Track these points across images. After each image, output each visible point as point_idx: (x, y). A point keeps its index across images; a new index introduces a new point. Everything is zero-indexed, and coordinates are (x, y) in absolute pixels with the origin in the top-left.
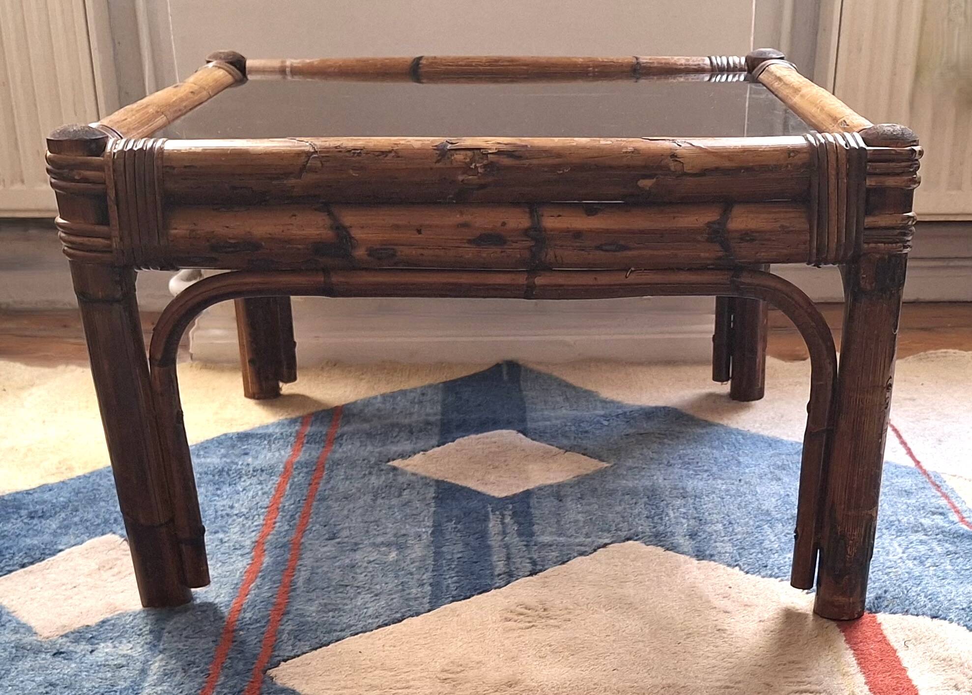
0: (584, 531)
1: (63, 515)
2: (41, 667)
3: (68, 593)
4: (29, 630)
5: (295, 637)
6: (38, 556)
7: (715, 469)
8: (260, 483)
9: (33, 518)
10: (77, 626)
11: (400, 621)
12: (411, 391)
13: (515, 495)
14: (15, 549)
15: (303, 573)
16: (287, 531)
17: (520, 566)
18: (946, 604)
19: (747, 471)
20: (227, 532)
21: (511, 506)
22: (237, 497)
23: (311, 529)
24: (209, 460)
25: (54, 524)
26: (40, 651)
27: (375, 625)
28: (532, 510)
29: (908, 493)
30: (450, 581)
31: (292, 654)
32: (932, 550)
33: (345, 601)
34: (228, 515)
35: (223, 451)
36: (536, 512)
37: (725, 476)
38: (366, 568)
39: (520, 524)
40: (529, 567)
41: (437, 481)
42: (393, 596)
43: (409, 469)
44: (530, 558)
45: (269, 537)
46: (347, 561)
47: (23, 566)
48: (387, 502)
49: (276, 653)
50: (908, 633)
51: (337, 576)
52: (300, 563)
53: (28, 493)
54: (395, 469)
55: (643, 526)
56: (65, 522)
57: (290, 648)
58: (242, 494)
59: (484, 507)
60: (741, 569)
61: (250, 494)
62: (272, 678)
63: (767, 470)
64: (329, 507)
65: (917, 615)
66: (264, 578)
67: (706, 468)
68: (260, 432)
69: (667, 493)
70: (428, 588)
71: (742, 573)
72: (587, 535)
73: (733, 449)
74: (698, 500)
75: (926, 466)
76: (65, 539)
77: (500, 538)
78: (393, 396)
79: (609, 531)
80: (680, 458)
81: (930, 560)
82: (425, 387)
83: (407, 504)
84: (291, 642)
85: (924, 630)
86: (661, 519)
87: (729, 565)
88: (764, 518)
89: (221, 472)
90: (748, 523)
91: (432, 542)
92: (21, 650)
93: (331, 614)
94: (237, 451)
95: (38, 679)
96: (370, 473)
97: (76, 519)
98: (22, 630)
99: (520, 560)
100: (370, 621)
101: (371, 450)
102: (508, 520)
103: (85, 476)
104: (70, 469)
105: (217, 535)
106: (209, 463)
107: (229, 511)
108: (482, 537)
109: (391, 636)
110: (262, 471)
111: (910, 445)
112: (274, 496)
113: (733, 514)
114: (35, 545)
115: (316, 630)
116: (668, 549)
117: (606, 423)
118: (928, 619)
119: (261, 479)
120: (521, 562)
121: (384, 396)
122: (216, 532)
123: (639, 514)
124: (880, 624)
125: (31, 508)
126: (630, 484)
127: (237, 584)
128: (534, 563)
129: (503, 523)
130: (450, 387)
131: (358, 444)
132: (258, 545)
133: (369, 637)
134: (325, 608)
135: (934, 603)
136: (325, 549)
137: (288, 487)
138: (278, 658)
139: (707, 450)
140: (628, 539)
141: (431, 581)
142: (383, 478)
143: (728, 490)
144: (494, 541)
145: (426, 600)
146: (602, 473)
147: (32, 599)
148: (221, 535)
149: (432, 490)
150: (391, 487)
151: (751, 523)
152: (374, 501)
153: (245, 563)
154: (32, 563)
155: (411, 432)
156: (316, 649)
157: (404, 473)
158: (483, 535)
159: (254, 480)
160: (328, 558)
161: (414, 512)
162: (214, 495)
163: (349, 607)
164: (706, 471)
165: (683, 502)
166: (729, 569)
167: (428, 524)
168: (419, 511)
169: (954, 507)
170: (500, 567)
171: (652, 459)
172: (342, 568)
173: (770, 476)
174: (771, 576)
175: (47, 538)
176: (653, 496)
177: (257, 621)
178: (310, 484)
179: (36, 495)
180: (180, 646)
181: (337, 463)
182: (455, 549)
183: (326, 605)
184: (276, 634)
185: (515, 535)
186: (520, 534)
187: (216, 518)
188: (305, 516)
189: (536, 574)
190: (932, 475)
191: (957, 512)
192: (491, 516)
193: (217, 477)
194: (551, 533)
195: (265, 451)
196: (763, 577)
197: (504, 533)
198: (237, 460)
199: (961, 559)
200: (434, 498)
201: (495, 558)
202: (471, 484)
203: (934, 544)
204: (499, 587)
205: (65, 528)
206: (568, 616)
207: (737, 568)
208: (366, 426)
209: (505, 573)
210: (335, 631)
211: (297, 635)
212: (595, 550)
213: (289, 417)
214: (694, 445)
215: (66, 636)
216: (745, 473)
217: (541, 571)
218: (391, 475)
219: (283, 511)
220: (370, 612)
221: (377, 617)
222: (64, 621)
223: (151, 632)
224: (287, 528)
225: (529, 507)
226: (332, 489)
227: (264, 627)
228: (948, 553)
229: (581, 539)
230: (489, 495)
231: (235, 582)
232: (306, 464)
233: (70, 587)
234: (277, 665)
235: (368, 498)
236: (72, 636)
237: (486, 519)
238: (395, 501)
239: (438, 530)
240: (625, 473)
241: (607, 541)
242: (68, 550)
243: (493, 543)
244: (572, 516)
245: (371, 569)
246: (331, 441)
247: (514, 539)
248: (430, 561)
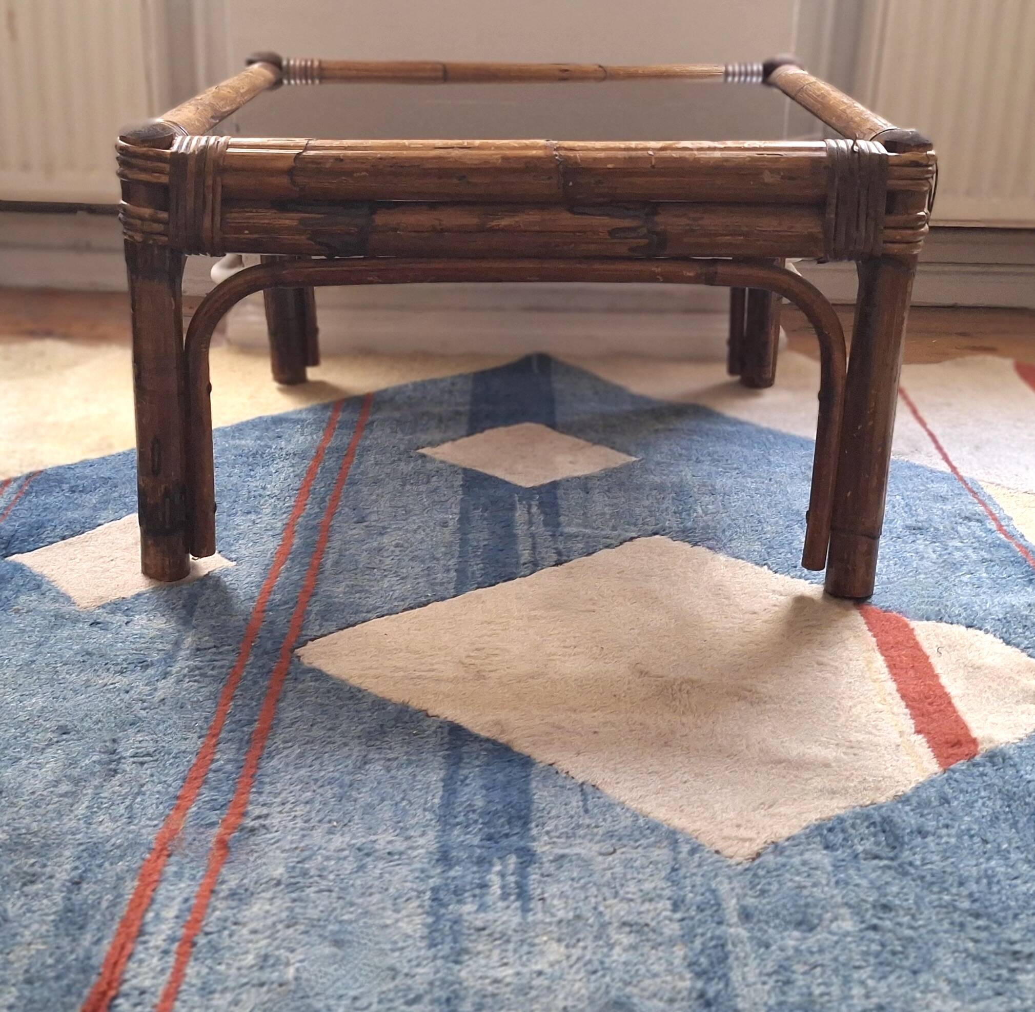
0: (611, 524)
1: (103, 490)
2: (78, 636)
3: (105, 566)
4: (68, 599)
5: (323, 617)
6: (78, 529)
7: (745, 467)
8: (293, 466)
9: (74, 492)
10: (112, 598)
11: (425, 605)
12: (442, 380)
13: (542, 486)
14: (56, 522)
15: (331, 556)
16: (316, 513)
17: (545, 556)
18: (981, 614)
19: (778, 470)
20: (259, 513)
21: (538, 497)
22: (269, 478)
23: (340, 512)
24: (243, 442)
25: (94, 499)
26: (78, 621)
27: (401, 608)
28: (560, 502)
29: (944, 499)
30: (475, 568)
31: (319, 634)
32: (967, 557)
33: (372, 583)
34: (260, 495)
35: (257, 433)
36: (563, 503)
37: (755, 474)
38: (393, 551)
39: (546, 514)
40: (555, 557)
41: (465, 470)
42: (419, 580)
43: (439, 457)
44: (555, 549)
45: (300, 520)
46: (375, 544)
47: (64, 538)
48: (415, 488)
49: (304, 633)
50: (942, 640)
51: (363, 558)
52: (328, 545)
53: (70, 467)
54: (423, 456)
55: (671, 521)
56: (105, 498)
57: (318, 628)
58: (274, 476)
59: (511, 496)
60: (769, 568)
61: (282, 476)
62: (299, 657)
63: (798, 470)
64: (358, 492)
65: (952, 624)
66: (292, 560)
67: (735, 466)
68: (294, 417)
69: (696, 490)
70: (453, 574)
71: (771, 572)
72: (614, 528)
73: (764, 448)
74: (727, 497)
75: (962, 472)
76: (104, 514)
77: (526, 527)
78: (423, 384)
79: (635, 525)
80: (709, 455)
81: (965, 568)
82: (454, 377)
83: (435, 490)
84: (318, 622)
85: (958, 638)
86: (689, 515)
87: (757, 564)
88: (794, 517)
89: (254, 455)
90: (777, 522)
91: (459, 529)
92: (60, 619)
93: (357, 595)
94: (270, 434)
95: (75, 647)
96: (400, 460)
97: (116, 494)
98: (61, 600)
99: (545, 550)
100: (396, 604)
101: (401, 439)
102: (534, 510)
103: (124, 453)
104: (110, 446)
105: (249, 516)
106: (244, 446)
107: (261, 492)
108: (509, 526)
109: (416, 620)
110: (295, 455)
111: (946, 450)
112: (305, 478)
113: (762, 513)
114: (75, 519)
115: (343, 611)
116: (696, 544)
117: (635, 418)
118: (963, 628)
119: (294, 462)
120: (547, 552)
121: (415, 385)
122: (249, 513)
123: (667, 509)
124: (913, 629)
125: (73, 483)
126: (657, 479)
127: (268, 565)
128: (559, 553)
129: (529, 512)
130: (481, 377)
131: (389, 431)
132: (288, 526)
133: (394, 620)
134: (353, 589)
135: (969, 612)
136: (354, 532)
137: (319, 470)
138: (305, 638)
139: (738, 449)
140: (655, 534)
141: (457, 566)
142: (412, 465)
143: (757, 489)
144: (521, 529)
145: (452, 585)
146: (629, 467)
147: (72, 570)
148: (253, 517)
149: (460, 477)
150: (420, 473)
151: (781, 522)
152: (403, 485)
153: (275, 543)
154: (72, 536)
155: (441, 421)
156: (342, 629)
157: (433, 460)
158: (509, 524)
159: (287, 463)
160: (357, 541)
161: (443, 499)
162: (247, 476)
163: (377, 588)
164: (735, 469)
165: (712, 498)
166: (757, 567)
167: (455, 511)
168: (446, 498)
169: (991, 514)
170: (526, 556)
171: (681, 455)
172: (369, 551)
173: (801, 476)
174: (800, 577)
175: (87, 512)
176: (681, 493)
177: (286, 603)
178: (340, 468)
179: (77, 470)
180: (213, 622)
181: (367, 449)
182: (481, 537)
183: (353, 586)
184: (304, 614)
185: (541, 526)
186: (546, 524)
187: (249, 498)
188: (336, 498)
189: (561, 564)
190: (968, 482)
191: (995, 519)
192: (518, 506)
193: (251, 459)
194: (578, 525)
195: (297, 435)
196: (792, 577)
197: (530, 523)
198: (270, 443)
199: (997, 567)
200: (461, 485)
201: (521, 547)
202: (500, 474)
203: (970, 552)
204: (525, 576)
205: (105, 503)
206: (593, 607)
207: (766, 567)
208: (397, 415)
209: (530, 562)
210: (362, 612)
211: (325, 615)
212: (621, 544)
213: (321, 402)
214: (724, 442)
215: (103, 607)
216: (775, 472)
217: (566, 561)
218: (420, 461)
219: (314, 494)
220: (396, 594)
221: (403, 600)
222: (101, 592)
223: (184, 606)
224: (318, 510)
225: (556, 498)
226: (362, 473)
227: (292, 608)
228: (984, 561)
229: (608, 532)
230: (516, 485)
231: (266, 562)
232: (337, 449)
233: (108, 560)
234: (304, 644)
235: (397, 483)
236: (109, 607)
237: (513, 508)
238: (423, 488)
239: (464, 518)
240: (653, 467)
241: (634, 535)
242: (106, 525)
243: (519, 532)
244: (598, 508)
245: (398, 553)
246: (361, 427)
247: (540, 529)
248: (456, 548)
